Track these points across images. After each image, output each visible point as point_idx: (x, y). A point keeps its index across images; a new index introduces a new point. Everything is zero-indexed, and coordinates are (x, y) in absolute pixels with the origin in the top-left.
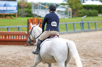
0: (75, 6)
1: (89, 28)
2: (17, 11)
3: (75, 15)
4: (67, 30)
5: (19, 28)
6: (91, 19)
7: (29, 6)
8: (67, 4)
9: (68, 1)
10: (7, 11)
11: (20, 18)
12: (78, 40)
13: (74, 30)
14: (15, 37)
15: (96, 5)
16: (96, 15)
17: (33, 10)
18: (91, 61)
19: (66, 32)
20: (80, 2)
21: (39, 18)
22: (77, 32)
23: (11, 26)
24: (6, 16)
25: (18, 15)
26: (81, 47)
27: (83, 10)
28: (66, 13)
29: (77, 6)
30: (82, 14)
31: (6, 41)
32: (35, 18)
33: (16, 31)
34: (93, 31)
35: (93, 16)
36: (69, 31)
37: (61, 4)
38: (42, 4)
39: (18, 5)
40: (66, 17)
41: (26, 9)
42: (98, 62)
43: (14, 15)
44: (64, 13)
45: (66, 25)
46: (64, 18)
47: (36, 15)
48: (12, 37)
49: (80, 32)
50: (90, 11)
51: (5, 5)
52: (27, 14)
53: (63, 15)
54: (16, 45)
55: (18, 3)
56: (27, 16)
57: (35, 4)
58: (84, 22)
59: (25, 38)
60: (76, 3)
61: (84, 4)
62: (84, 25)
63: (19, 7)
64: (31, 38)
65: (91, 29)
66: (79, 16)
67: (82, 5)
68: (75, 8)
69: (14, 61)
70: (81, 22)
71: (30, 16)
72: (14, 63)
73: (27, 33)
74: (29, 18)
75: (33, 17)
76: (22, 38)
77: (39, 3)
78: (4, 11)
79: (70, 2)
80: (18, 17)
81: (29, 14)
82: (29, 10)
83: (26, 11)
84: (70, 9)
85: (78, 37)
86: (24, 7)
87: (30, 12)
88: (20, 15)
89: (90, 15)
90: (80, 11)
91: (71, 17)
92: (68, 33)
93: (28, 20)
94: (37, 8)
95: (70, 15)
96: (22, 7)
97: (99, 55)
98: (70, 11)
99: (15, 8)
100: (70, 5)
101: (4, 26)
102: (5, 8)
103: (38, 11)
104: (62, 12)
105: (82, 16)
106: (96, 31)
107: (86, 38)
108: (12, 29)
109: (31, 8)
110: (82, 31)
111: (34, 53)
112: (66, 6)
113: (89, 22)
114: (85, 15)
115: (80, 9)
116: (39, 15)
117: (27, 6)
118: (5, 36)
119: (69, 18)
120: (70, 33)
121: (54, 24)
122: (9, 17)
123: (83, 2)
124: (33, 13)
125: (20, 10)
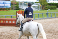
0: (44, 4)
1: (51, 17)
2: (10, 6)
3: (43, 9)
4: (39, 18)
5: (11, 16)
6: (53, 11)
7: (17, 4)
8: (39, 3)
9: (40, 1)
10: (4, 6)
11: (12, 11)
12: (45, 24)
13: (43, 17)
14: (9, 21)
15: (55, 3)
16: (55, 9)
17: (19, 6)
18: (52, 35)
19: (38, 18)
20: (46, 1)
21: (23, 11)
22: (44, 19)
23: (7, 15)
24: (4, 9)
25: (11, 9)
26: (47, 27)
27: (48, 6)
28: (38, 8)
29: (45, 3)
30: (47, 8)
31: (4, 24)
32: (21, 10)
33: (10, 18)
34: (54, 18)
35: (54, 9)
36: (40, 18)
37: (36, 2)
38: (25, 2)
39: (11, 3)
40: (38, 10)
41: (16, 5)
42: (56, 36)
43: (9, 9)
44: (37, 8)
45: (38, 14)
46: (37, 10)
47: (21, 9)
48: (8, 21)
49: (46, 19)
50: (52, 6)
51: (4, 3)
52: (16, 8)
53: (36, 9)
54: (10, 26)
55: (11, 2)
56: (16, 9)
57: (20, 2)
58: (48, 13)
59: (15, 22)
60: (44, 2)
61: (48, 2)
62: (49, 15)
63: (11, 4)
64: (18, 22)
65: (52, 17)
66: (46, 9)
67: (48, 3)
68: (43, 5)
69: (9, 35)
70: (47, 13)
71: (18, 9)
72: (9, 36)
73: (16, 19)
74: (17, 11)
75: (20, 10)
76: (13, 22)
77: (23, 2)
78: (3, 6)
79: (41, 1)
80: (11, 10)
81: (17, 8)
82: (17, 6)
83: (15, 6)
84: (41, 5)
85: (45, 21)
86: (15, 4)
87: (18, 7)
88: (12, 9)
89: (52, 9)
90: (46, 6)
91: (41, 10)
92: (39, 19)
93: (17, 12)
94: (22, 5)
95: (40, 9)
96: (13, 4)
97: (57, 32)
98: (40, 7)
99: (9, 5)
100: (41, 3)
101: (3, 15)
102: (3, 5)
103: (22, 7)
104: (36, 7)
105: (48, 9)
106: (55, 18)
107: (50, 22)
108: (8, 17)
109: (18, 5)
110: (47, 18)
111: (19, 30)
112: (38, 4)
113: (51, 13)
114: (49, 9)
115: (46, 5)
116: (23, 8)
117: (16, 3)
118: (4, 21)
119: (40, 10)
120: (40, 19)
121: (30, 14)
122: (6, 10)
123: (48, 1)
124: (20, 7)
125: (12, 6)
